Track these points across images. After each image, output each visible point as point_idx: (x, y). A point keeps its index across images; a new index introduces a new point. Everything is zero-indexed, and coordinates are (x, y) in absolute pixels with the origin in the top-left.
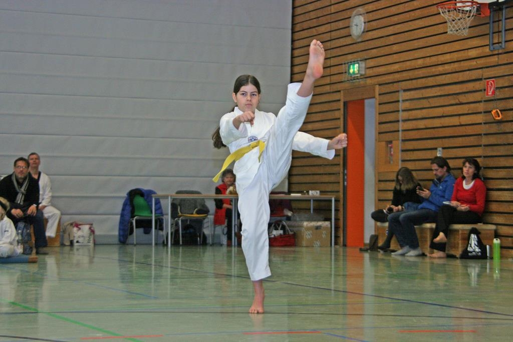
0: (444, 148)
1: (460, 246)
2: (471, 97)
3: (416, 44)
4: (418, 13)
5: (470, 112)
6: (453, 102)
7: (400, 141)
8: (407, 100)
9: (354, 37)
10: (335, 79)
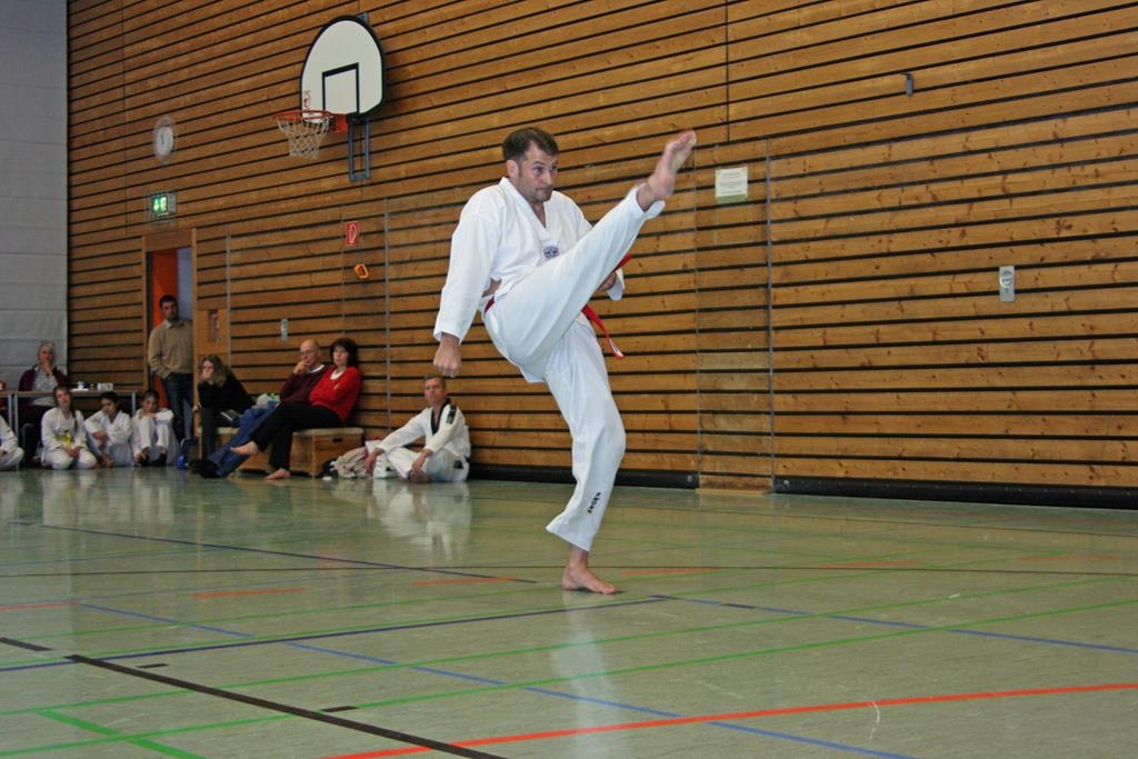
0: (289, 320)
1: (314, 459)
2: (326, 247)
3: (249, 169)
4: (250, 126)
5: (325, 267)
6: (301, 253)
7: (229, 309)
8: (237, 250)
9: (161, 159)
10: (133, 218)
